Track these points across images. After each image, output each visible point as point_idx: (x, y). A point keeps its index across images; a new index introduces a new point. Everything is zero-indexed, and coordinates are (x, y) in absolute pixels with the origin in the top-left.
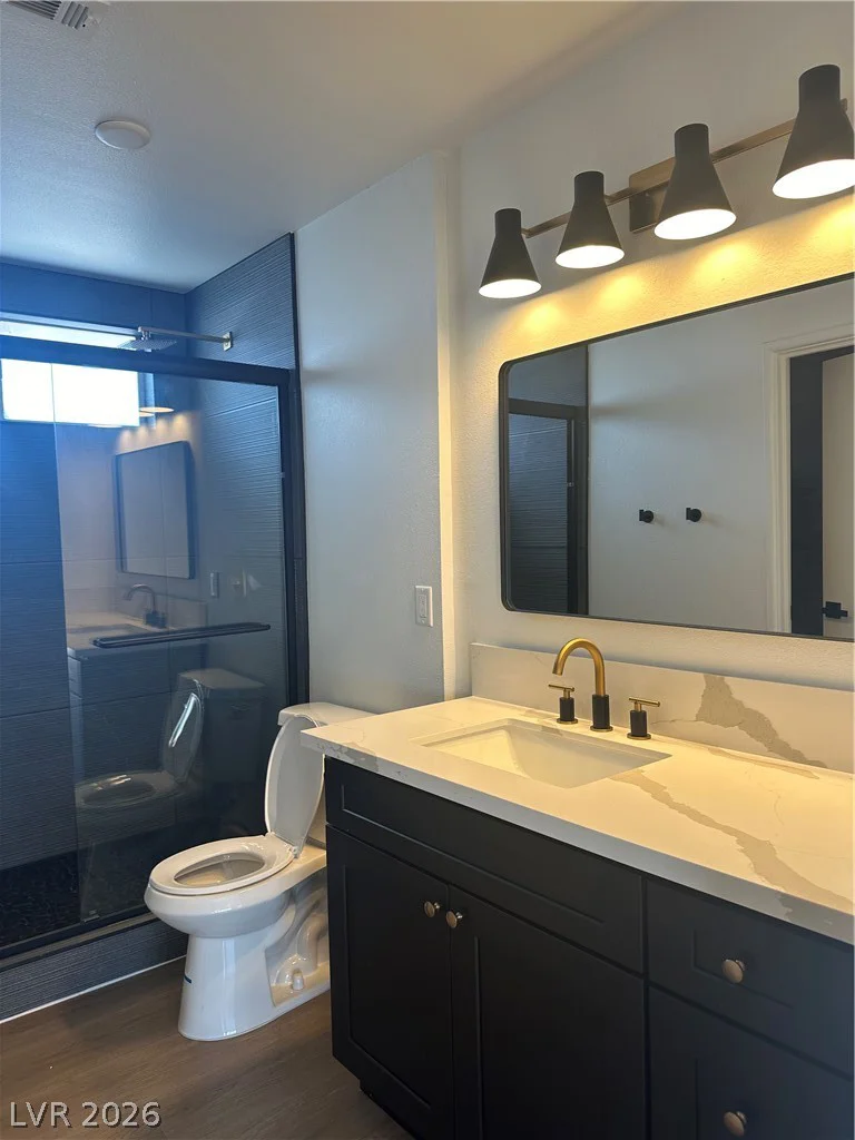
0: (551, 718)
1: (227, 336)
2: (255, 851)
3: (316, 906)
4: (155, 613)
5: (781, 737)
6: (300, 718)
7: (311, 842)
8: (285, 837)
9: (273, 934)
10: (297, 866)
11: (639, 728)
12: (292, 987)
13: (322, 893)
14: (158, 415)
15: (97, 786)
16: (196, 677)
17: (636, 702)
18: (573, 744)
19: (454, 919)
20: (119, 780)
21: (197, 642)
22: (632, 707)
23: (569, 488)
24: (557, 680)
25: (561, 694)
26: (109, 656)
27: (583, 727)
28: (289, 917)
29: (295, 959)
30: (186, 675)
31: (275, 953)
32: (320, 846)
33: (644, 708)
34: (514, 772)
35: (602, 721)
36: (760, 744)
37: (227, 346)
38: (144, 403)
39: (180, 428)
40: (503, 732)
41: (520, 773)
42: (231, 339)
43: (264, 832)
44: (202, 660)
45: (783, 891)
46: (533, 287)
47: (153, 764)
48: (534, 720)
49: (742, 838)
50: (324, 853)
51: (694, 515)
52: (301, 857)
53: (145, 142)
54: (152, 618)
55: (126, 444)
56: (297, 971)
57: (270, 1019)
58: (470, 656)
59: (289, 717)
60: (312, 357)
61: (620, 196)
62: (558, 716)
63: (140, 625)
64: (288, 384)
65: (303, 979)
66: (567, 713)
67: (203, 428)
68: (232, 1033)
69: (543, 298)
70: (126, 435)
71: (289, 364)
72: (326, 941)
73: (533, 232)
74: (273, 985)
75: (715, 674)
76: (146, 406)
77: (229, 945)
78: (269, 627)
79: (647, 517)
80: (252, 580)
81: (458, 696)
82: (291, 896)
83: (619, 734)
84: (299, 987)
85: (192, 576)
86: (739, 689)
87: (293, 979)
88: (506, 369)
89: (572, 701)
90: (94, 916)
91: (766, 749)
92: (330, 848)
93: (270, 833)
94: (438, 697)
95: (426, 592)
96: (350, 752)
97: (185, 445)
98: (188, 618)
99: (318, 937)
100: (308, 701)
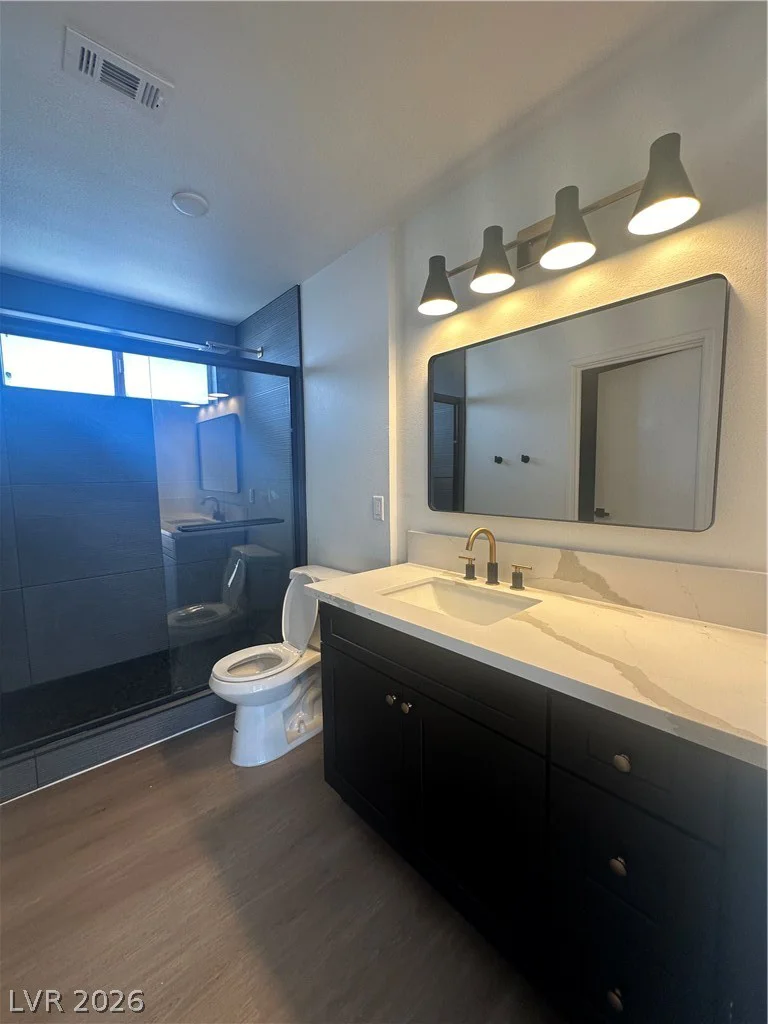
0: (460, 577)
1: (259, 349)
2: (277, 653)
3: (313, 683)
4: (219, 512)
5: (611, 589)
6: (302, 575)
7: (310, 647)
8: (294, 644)
9: (287, 703)
10: (302, 662)
11: (517, 582)
12: (299, 731)
13: (317, 676)
14: (220, 399)
15: (182, 613)
16: (242, 549)
17: (516, 567)
18: (478, 594)
19: (407, 707)
20: (193, 609)
21: (242, 529)
22: (513, 570)
23: (455, 444)
24: (468, 554)
25: (467, 562)
26: (188, 537)
27: (480, 582)
28: (297, 692)
29: (301, 715)
30: (236, 548)
31: (288, 713)
32: (315, 649)
33: (521, 570)
34: (438, 611)
35: (493, 578)
36: (598, 594)
37: (259, 355)
38: (211, 391)
39: (233, 405)
40: (430, 585)
41: (442, 612)
42: (262, 351)
43: (282, 641)
44: (245, 540)
45: (670, 712)
46: (452, 306)
47: (217, 598)
48: (450, 578)
49: (618, 665)
50: (319, 654)
51: (525, 459)
52: (304, 657)
53: (206, 211)
54: (216, 516)
55: (203, 415)
56: (301, 722)
57: (286, 751)
58: (407, 538)
59: (295, 574)
60: (309, 360)
61: (511, 246)
62: (465, 575)
63: (210, 519)
64: (295, 377)
65: (305, 727)
66: (470, 573)
67: (246, 407)
68: (261, 762)
69: (459, 315)
70: (202, 412)
71: (296, 364)
72: (321, 701)
73: (453, 273)
74: (288, 729)
75: (568, 549)
76: (212, 392)
77: (261, 710)
78: (283, 521)
79: (499, 460)
80: (273, 493)
81: (398, 563)
82: (298, 680)
83: (504, 587)
84: (303, 731)
85: (239, 492)
86: (584, 559)
87: (299, 726)
88: (433, 360)
89: (473, 566)
90: (180, 690)
91: (601, 597)
92: (322, 651)
93: (285, 642)
94: (386, 564)
95: (380, 500)
96: (337, 599)
97: (235, 416)
98: (237, 515)
99: (315, 700)
100: (306, 564)
